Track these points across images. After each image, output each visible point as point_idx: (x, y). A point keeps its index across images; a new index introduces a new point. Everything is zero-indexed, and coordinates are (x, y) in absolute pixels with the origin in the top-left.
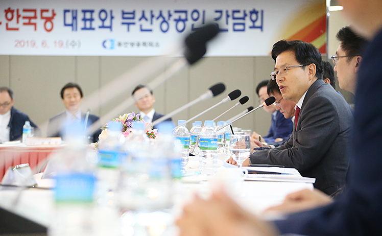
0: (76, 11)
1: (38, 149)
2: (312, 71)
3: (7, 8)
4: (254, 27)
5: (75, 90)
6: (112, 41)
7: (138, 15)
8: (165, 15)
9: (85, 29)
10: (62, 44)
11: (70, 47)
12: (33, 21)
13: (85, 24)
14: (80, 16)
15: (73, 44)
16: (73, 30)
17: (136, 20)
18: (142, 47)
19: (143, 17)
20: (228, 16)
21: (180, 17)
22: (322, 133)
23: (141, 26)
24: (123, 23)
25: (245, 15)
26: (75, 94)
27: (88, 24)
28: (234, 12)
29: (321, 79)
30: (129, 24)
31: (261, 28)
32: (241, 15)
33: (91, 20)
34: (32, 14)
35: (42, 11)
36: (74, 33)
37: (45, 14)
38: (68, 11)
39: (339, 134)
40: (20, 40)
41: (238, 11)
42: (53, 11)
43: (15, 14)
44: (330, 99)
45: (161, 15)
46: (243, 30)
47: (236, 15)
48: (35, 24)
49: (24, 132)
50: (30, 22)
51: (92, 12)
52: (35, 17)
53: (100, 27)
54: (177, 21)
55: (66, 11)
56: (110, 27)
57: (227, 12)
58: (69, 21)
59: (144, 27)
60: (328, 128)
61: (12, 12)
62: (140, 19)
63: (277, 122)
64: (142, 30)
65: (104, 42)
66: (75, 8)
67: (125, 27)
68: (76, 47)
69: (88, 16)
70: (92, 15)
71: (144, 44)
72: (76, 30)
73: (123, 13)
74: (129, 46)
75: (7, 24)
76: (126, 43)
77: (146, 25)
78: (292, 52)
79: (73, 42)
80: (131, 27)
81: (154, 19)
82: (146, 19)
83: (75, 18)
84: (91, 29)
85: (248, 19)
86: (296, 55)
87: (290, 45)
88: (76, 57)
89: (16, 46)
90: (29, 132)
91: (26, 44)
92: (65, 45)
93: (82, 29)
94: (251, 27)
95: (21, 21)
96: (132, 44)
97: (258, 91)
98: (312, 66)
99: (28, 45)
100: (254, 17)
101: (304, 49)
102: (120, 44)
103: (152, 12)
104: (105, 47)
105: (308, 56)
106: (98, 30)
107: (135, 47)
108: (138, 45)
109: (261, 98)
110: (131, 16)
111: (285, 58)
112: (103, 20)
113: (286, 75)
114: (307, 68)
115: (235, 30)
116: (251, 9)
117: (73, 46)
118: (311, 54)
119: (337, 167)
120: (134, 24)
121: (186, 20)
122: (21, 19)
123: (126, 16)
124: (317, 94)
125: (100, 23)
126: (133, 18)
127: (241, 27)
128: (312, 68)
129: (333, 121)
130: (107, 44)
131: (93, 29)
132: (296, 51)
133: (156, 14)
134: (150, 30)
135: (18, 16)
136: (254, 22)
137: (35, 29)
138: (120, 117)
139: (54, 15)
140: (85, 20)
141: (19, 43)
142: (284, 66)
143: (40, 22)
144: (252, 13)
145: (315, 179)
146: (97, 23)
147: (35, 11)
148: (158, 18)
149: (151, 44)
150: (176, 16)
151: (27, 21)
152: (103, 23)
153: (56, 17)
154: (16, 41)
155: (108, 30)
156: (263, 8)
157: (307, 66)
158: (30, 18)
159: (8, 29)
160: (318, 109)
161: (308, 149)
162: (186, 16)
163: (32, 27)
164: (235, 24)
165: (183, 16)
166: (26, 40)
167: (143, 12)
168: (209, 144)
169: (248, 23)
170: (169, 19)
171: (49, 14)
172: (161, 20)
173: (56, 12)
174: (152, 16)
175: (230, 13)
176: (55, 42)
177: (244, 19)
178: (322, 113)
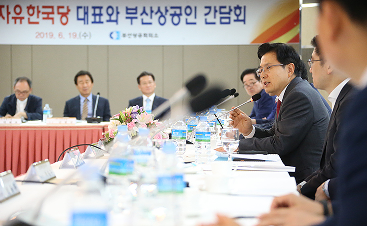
0: (87, 7)
1: (56, 127)
2: (291, 69)
3: (29, 5)
4: (237, 20)
5: (87, 77)
6: (118, 32)
7: (140, 11)
8: (163, 10)
9: (94, 22)
10: (76, 36)
11: (83, 38)
12: (51, 16)
13: (95, 19)
14: (91, 11)
15: (85, 35)
16: (85, 23)
17: (138, 15)
18: (143, 38)
19: (144, 12)
20: (216, 11)
21: (175, 12)
22: (299, 123)
23: (142, 20)
24: (127, 18)
25: (231, 10)
26: (87, 80)
27: (97, 18)
28: (221, 7)
29: (299, 76)
30: (132, 18)
31: (244, 21)
32: (227, 10)
33: (100, 15)
34: (50, 10)
35: (59, 7)
36: (86, 26)
37: (61, 10)
38: (81, 7)
39: (314, 124)
40: (40, 32)
41: (225, 7)
42: (68, 7)
43: (36, 10)
44: (306, 94)
45: (159, 10)
46: (229, 23)
47: (223, 10)
48: (52, 19)
49: (44, 113)
50: (48, 17)
51: (101, 8)
52: (53, 13)
53: (108, 21)
54: (173, 15)
55: (79, 8)
56: (116, 21)
57: (215, 7)
58: (81, 16)
59: (145, 21)
60: (304, 119)
61: (33, 8)
62: (142, 14)
63: (258, 105)
64: (143, 23)
65: (112, 33)
66: (86, 5)
67: (129, 20)
68: (87, 38)
69: (97, 11)
70: (100, 11)
71: (145, 35)
72: (88, 23)
73: (127, 9)
74: (132, 37)
75: (29, 19)
76: (130, 35)
77: (147, 19)
78: (274, 53)
79: (85, 33)
80: (134, 20)
81: (153, 14)
82: (147, 14)
83: (86, 13)
84: (100, 22)
85: (232, 13)
86: (277, 56)
87: (272, 47)
88: (88, 46)
89: (37, 37)
90: (49, 113)
91: (45, 35)
92: (78, 36)
93: (93, 23)
94: (235, 21)
95: (41, 16)
96: (135, 35)
97: (242, 79)
98: (291, 65)
99: (47, 37)
100: (238, 12)
101: (285, 51)
102: (124, 35)
103: (151, 8)
104: (112, 38)
105: (288, 57)
106: (106, 24)
107: (137, 37)
108: (140, 36)
109: (245, 84)
110: (134, 11)
111: (268, 58)
112: (110, 15)
113: (269, 72)
114: (287, 67)
115: (222, 23)
116: (236, 6)
117: (85, 37)
118: (290, 55)
119: (312, 152)
120: (136, 18)
121: (181, 14)
122: (40, 14)
123: (129, 11)
124: (295, 90)
125: (108, 18)
126: (136, 13)
127: (227, 21)
128: (291, 67)
129: (309, 113)
130: (114, 35)
131: (102, 23)
132: (277, 52)
133: (155, 10)
134: (150, 24)
135: (39, 12)
136: (238, 16)
137: (53, 23)
138: (126, 109)
139: (69, 10)
140: (94, 15)
141: (39, 35)
142: (267, 65)
143: (57, 17)
144: (236, 8)
145: (295, 168)
146: (105, 17)
147: (52, 7)
148: (156, 13)
149: (151, 35)
150: (172, 11)
151: (45, 16)
152: (110, 18)
153: (70, 13)
154: (37, 33)
155: (114, 23)
156: (245, 5)
157: (287, 65)
158: (48, 13)
159: (30, 23)
160: (296, 102)
161: (287, 137)
162: (181, 11)
163: (51, 21)
164: (221, 18)
165: (178, 11)
166: (45, 33)
167: (144, 8)
168: (203, 136)
169: (233, 17)
170: (166, 14)
171: (64, 10)
172: (159, 14)
173: (70, 8)
174: (152, 12)
175: (218, 9)
176: (70, 34)
177: (229, 13)
178: (300, 106)
